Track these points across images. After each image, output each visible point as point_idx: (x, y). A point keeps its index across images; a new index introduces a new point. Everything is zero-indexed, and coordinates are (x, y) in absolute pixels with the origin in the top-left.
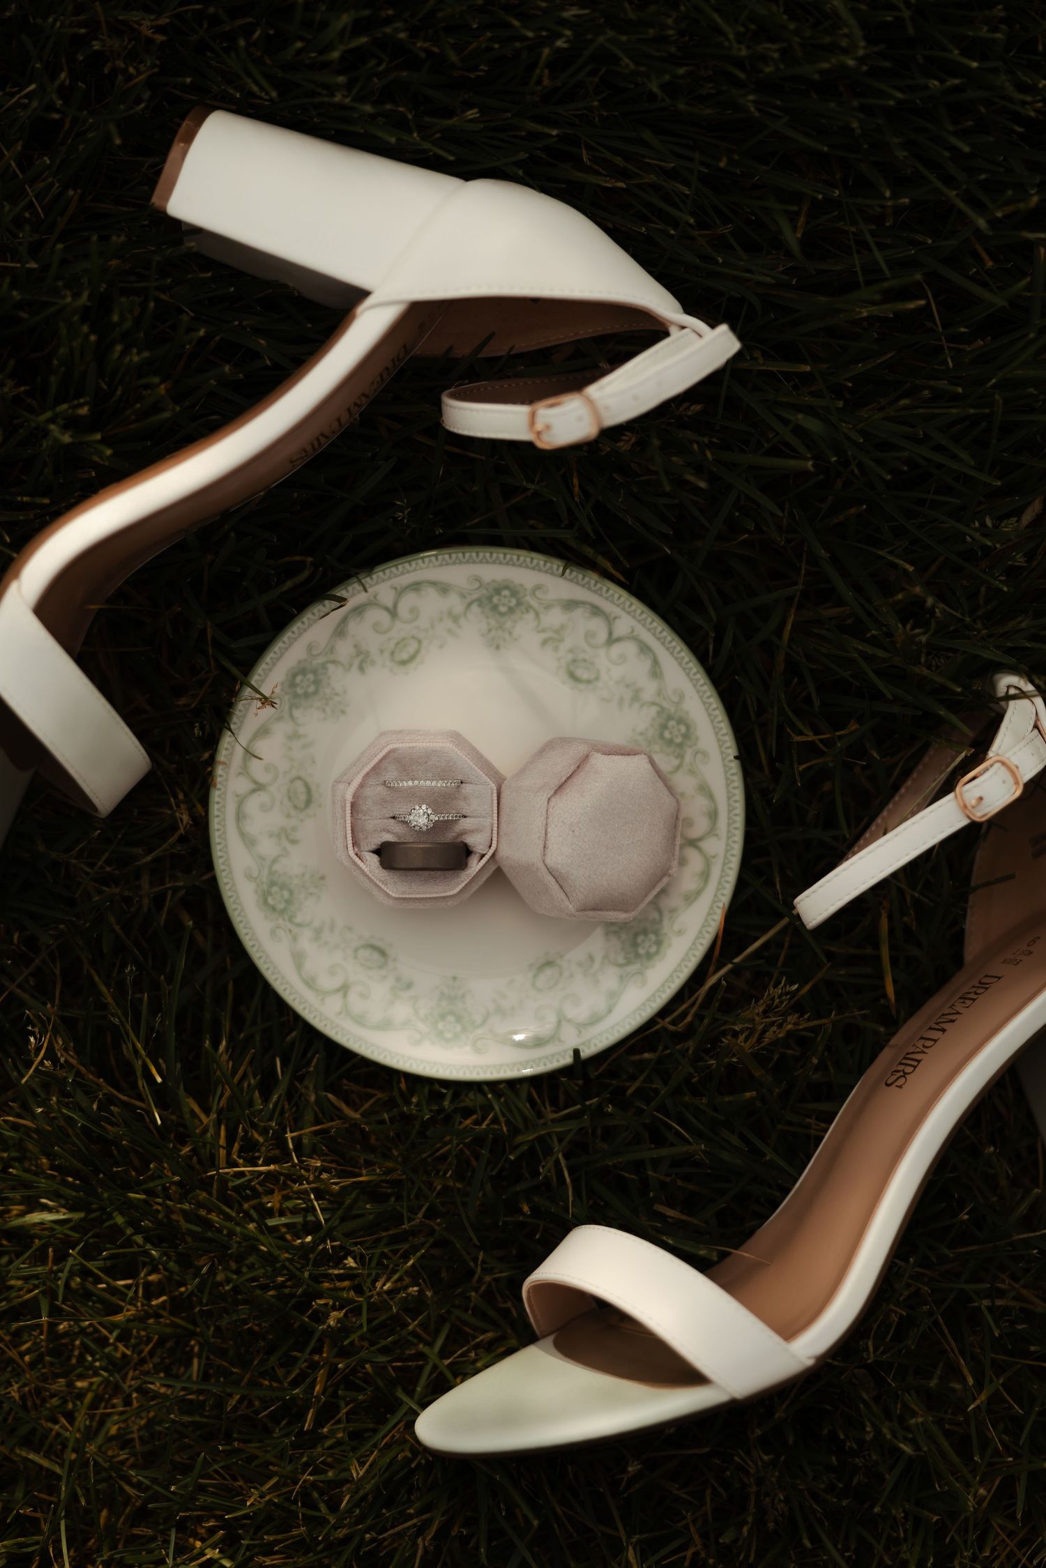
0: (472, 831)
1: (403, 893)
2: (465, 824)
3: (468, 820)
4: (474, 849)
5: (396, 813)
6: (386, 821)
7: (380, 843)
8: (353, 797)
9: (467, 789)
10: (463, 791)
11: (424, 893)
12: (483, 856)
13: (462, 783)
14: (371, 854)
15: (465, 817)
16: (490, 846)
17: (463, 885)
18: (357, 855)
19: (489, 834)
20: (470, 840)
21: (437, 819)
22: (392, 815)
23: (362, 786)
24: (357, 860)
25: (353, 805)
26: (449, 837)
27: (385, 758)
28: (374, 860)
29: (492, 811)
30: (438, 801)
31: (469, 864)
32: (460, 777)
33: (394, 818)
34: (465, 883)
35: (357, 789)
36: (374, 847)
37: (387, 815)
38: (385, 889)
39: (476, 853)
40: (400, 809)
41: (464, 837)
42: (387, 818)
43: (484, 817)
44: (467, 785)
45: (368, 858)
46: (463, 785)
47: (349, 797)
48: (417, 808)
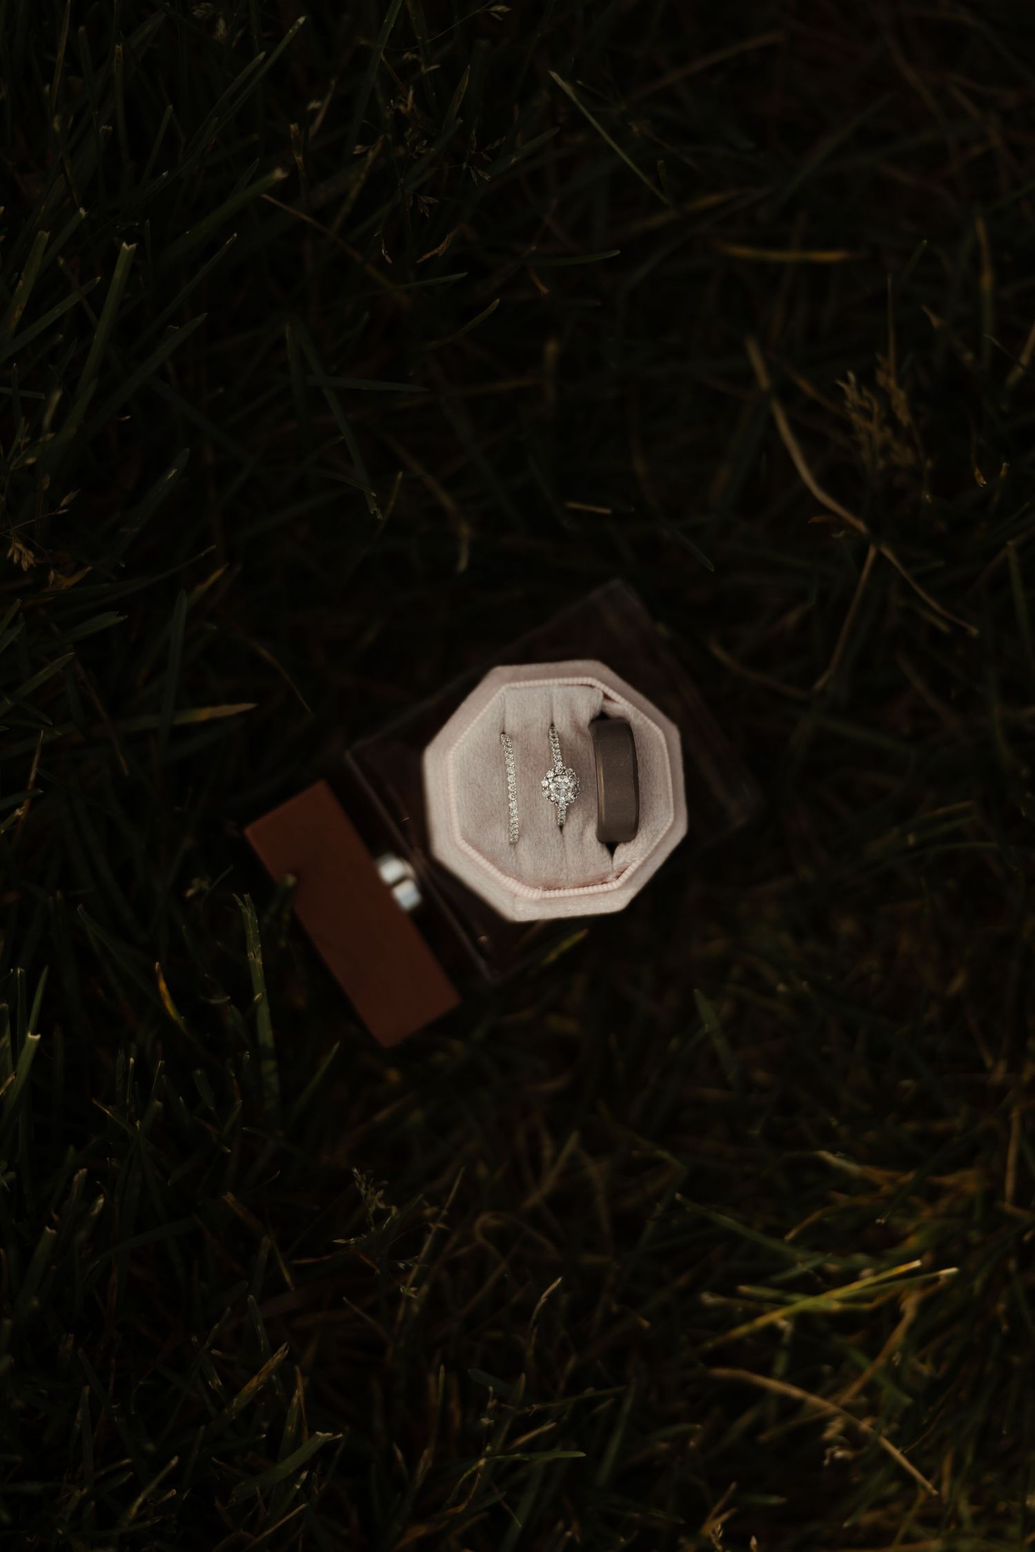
0: (573, 713)
1: (668, 807)
2: (563, 723)
3: (557, 721)
4: (598, 708)
5: (553, 823)
6: (567, 838)
7: (599, 845)
8: (536, 887)
9: (512, 724)
10: (516, 729)
11: (665, 778)
12: (606, 697)
13: (504, 733)
14: (615, 856)
15: (552, 725)
16: (591, 686)
17: (649, 722)
18: (618, 877)
19: (575, 689)
20: (585, 716)
21: (560, 764)
22: (558, 830)
23: (519, 877)
24: (625, 876)
25: (548, 888)
26: (585, 747)
27: (477, 847)
28: (623, 852)
29: (541, 686)
30: (534, 766)
31: (618, 714)
32: (497, 736)
33: (561, 827)
34: (646, 718)
35: (523, 883)
36: (606, 853)
37: (559, 836)
38: (664, 832)
39: (603, 707)
40: (548, 818)
41: (581, 724)
42: (563, 837)
43: (551, 698)
44: (507, 725)
45: (621, 861)
46: (508, 731)
47: (537, 894)
48: (547, 793)
